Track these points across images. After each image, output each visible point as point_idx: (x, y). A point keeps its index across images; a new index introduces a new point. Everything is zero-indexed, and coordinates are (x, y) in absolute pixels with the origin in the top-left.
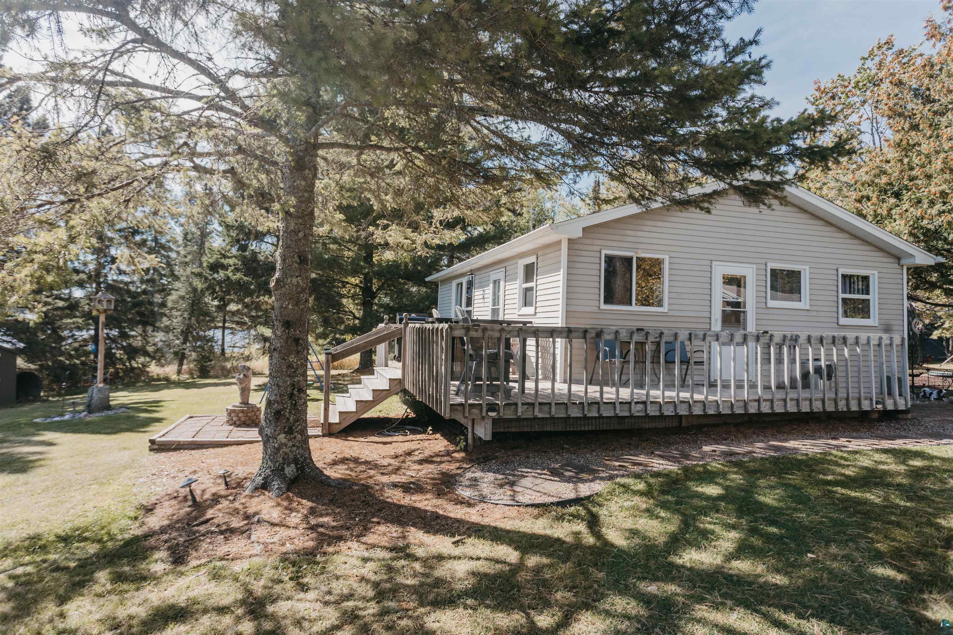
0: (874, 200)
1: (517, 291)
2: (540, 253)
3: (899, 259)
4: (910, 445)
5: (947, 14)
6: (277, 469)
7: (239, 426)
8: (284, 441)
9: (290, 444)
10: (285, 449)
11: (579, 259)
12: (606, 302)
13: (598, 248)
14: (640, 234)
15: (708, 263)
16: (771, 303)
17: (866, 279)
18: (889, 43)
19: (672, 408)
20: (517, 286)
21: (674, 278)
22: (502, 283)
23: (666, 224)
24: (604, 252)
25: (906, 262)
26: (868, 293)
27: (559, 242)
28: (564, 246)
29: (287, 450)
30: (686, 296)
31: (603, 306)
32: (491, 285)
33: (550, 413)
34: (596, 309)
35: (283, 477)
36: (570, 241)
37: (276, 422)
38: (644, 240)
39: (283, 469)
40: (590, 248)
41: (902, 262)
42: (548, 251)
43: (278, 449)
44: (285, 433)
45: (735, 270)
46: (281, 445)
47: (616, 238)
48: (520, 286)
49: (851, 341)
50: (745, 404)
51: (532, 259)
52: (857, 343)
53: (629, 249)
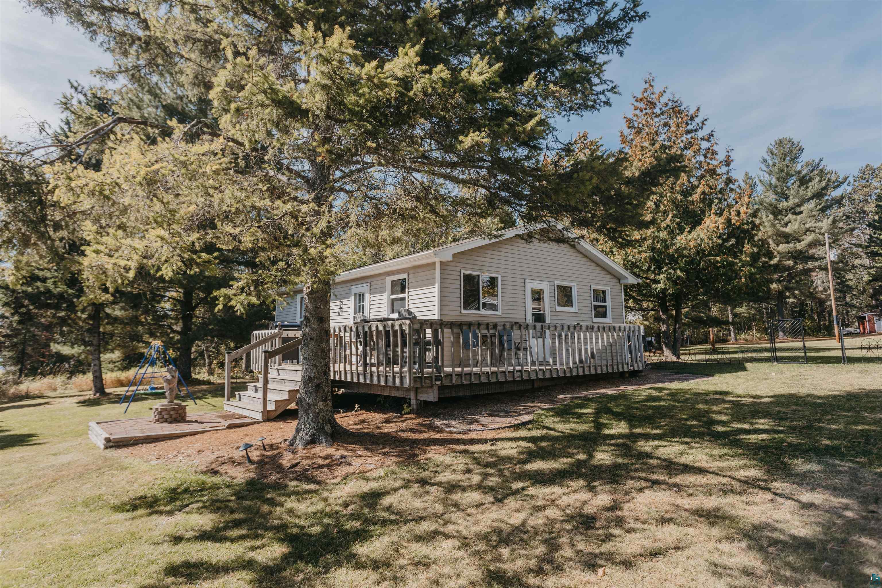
0: (601, 241)
1: (386, 301)
2: (411, 272)
3: (619, 280)
4: (660, 385)
5: (629, 130)
6: (320, 428)
7: (171, 423)
8: (322, 407)
9: (326, 409)
10: (323, 413)
11: (448, 277)
12: (465, 308)
13: (458, 269)
14: (483, 259)
15: (523, 280)
16: (559, 309)
17: (604, 292)
18: (585, 137)
19: (535, 374)
20: (386, 297)
21: (505, 291)
22: (366, 296)
23: (498, 253)
24: (463, 272)
25: (623, 282)
26: (605, 302)
27: (434, 263)
28: (438, 267)
29: (324, 414)
30: (511, 303)
31: (463, 311)
32: (353, 298)
33: (470, 380)
34: (458, 313)
35: (325, 433)
36: (442, 263)
37: (316, 393)
38: (488, 264)
39: (324, 428)
40: (453, 268)
41: (622, 282)
42: (419, 270)
43: (318, 413)
44: (323, 401)
45: (538, 286)
46: (321, 410)
47: (469, 262)
48: (389, 297)
49: (617, 329)
50: (571, 370)
51: (404, 276)
52: (620, 330)
53: (476, 270)
